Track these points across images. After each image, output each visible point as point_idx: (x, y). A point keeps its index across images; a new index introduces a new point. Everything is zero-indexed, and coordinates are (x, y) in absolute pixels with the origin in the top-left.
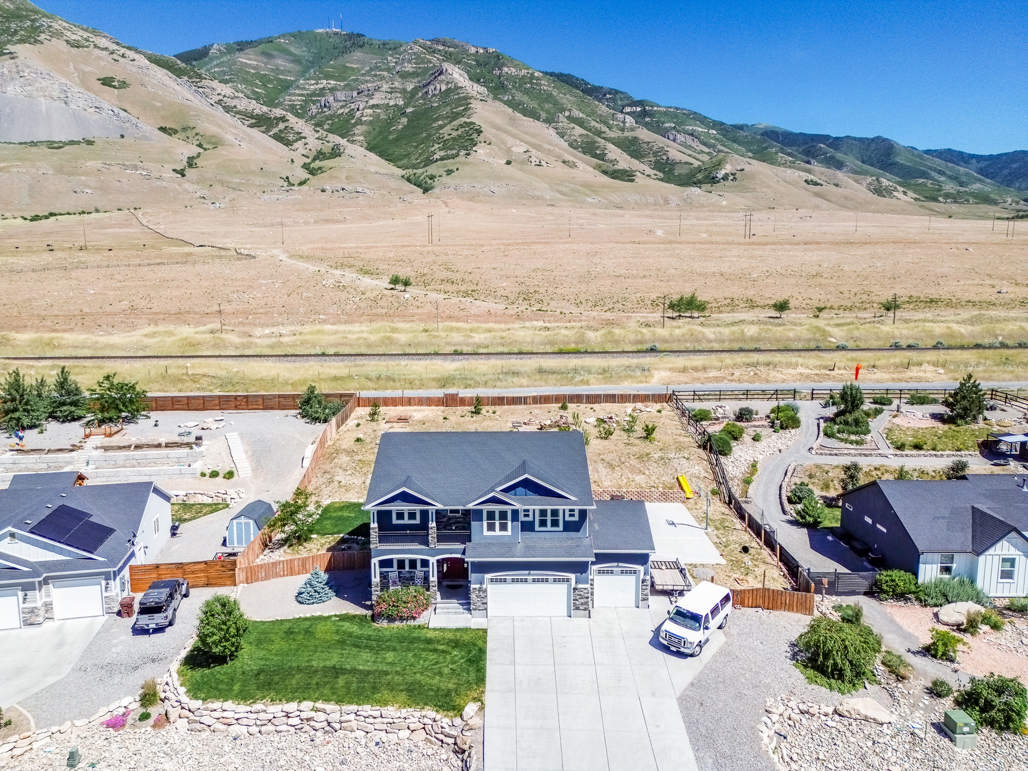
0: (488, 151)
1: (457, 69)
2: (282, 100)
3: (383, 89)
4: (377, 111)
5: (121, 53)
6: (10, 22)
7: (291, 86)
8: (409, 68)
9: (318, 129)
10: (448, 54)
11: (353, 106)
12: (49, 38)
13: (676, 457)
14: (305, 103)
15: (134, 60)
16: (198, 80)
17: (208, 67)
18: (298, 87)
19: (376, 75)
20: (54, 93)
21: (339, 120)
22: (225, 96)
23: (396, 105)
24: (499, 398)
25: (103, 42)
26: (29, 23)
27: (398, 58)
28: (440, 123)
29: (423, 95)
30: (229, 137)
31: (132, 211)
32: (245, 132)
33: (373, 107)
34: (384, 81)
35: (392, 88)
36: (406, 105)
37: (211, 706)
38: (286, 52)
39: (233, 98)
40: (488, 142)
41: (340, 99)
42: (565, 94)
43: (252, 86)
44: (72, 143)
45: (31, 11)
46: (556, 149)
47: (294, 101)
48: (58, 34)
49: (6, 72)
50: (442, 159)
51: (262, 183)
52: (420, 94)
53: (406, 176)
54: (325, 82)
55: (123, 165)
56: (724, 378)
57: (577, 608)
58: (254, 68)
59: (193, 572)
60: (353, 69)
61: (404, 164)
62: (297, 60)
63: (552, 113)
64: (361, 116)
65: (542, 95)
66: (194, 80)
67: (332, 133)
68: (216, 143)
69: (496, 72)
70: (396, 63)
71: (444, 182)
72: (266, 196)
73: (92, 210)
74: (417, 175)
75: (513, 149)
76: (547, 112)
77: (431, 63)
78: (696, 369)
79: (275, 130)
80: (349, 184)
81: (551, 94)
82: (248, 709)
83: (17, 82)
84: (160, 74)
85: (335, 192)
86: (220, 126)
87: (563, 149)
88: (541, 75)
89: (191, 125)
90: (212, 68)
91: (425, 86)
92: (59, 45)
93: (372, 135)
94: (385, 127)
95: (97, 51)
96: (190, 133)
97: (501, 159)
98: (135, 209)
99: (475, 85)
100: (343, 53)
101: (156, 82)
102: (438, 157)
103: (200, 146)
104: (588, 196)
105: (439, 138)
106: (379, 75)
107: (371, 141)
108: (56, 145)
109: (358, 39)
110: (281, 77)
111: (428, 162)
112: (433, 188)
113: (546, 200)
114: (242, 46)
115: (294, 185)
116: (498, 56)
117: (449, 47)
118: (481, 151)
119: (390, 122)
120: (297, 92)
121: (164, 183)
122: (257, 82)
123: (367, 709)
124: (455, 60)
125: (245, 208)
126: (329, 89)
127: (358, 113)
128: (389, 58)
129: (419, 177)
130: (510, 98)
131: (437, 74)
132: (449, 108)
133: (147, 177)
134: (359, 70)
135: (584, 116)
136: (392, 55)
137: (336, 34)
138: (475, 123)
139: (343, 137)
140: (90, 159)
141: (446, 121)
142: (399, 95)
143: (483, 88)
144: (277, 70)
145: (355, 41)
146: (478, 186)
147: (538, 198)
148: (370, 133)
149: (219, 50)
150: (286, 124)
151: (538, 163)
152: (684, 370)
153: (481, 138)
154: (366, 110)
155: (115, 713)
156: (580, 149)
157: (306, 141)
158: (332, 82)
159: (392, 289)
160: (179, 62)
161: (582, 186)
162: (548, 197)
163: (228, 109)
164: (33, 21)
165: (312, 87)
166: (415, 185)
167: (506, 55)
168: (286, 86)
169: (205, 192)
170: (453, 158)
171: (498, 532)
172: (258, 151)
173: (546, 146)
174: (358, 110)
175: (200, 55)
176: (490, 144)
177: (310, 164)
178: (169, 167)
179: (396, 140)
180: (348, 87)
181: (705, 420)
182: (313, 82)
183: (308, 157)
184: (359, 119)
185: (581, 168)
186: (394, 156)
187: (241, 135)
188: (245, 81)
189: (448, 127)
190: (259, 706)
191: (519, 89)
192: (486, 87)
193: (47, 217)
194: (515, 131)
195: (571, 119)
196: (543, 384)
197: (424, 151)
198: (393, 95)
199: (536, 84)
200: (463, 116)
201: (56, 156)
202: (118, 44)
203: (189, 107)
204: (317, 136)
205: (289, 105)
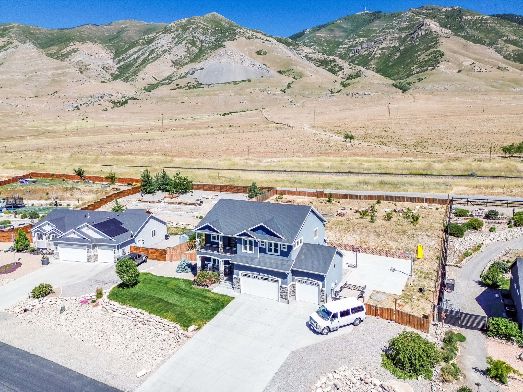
0: (446, 66)
1: (433, 22)
2: (335, 51)
3: (388, 39)
4: (383, 51)
5: (265, 39)
6: (226, 32)
7: (341, 44)
8: (404, 25)
9: (351, 64)
10: (428, 14)
11: (371, 50)
12: (239, 37)
13: (422, 234)
14: (347, 52)
15: (270, 41)
16: (297, 47)
17: (303, 40)
18: (344, 44)
19: (385, 32)
20: (238, 60)
21: (363, 58)
22: (308, 53)
23: (395, 46)
24: (345, 195)
25: (259, 35)
26: (233, 32)
27: (399, 21)
28: (419, 53)
29: (411, 39)
30: (307, 72)
31: (261, 110)
32: (315, 69)
33: (382, 49)
34: (389, 35)
35: (393, 38)
36: (400, 46)
37: (111, 302)
38: (340, 27)
39: (312, 54)
40: (447, 61)
41: (364, 47)
42: (505, 26)
43: (322, 46)
44: (243, 81)
45: (234, 26)
46: (494, 60)
47: (342, 51)
48: (242, 35)
49: (222, 54)
50: (417, 73)
51: (319, 93)
52: (409, 38)
53: (394, 84)
54: (358, 39)
55: (261, 89)
56: (504, 193)
57: (282, 298)
58: (324, 38)
59: (151, 253)
60: (373, 31)
61: (395, 78)
62: (345, 31)
63: (494, 40)
64: (375, 55)
65: (488, 29)
66: (296, 47)
67: (358, 65)
68: (301, 75)
69: (458, 20)
70: (397, 23)
71: (416, 85)
72: (320, 99)
73: (246, 110)
74: (401, 83)
75: (464, 63)
76: (491, 39)
77: (417, 21)
78: (487, 187)
79: (329, 67)
80: (362, 90)
81: (495, 28)
82: (121, 306)
83: (225, 57)
84: (281, 46)
85: (354, 95)
86: (304, 68)
87: (499, 61)
88: (488, 17)
89: (291, 68)
90: (305, 40)
91: (412, 34)
92: (243, 39)
93: (380, 64)
94: (387, 59)
95: (257, 40)
96: (291, 72)
97: (454, 69)
98: (262, 109)
99: (443, 29)
100: (369, 23)
101: (279, 50)
102: (415, 72)
103: (294, 78)
104: (513, 87)
105: (417, 61)
106: (387, 31)
107: (378, 67)
108: (237, 83)
109: (378, 14)
110: (336, 40)
111: (409, 75)
112: (409, 89)
113: (481, 91)
114: (319, 28)
115: (334, 93)
116: (460, 11)
117: (429, 10)
118: (442, 66)
119: (390, 56)
120: (343, 46)
121: (276, 96)
122: (325, 44)
123: (158, 318)
124: (432, 17)
125: (309, 106)
126: (360, 43)
127: (373, 53)
128: (393, 22)
129: (402, 84)
130: (466, 33)
131: (420, 26)
132: (425, 44)
133: (270, 94)
134: (376, 30)
135: (518, 38)
136: (395, 20)
137: (366, 14)
138: (440, 51)
139: (363, 67)
140: (248, 88)
141: (423, 52)
142: (397, 41)
143: (448, 30)
144: (335, 37)
145: (376, 15)
146: (437, 86)
147: (476, 90)
148: (378, 63)
149: (309, 31)
150: (335, 63)
151: (479, 70)
152: (477, 187)
153: (443, 59)
154: (377, 51)
155: (86, 298)
156: (512, 59)
157: (344, 70)
158: (362, 39)
159: (345, 141)
160: (290, 40)
161: (509, 81)
162: (483, 90)
163: (309, 59)
164: (234, 30)
165: (351, 43)
166: (399, 88)
167: (465, 9)
168: (338, 44)
169: (292, 99)
170: (424, 72)
171: (248, 251)
172: (320, 78)
173: (487, 60)
174: (373, 51)
175: (300, 35)
176: (448, 62)
177: (344, 82)
178: (279, 89)
179: (393, 65)
180: (370, 40)
181: (463, 216)
182: (352, 40)
183: (344, 79)
184: (374, 56)
185: (510, 71)
186: (390, 74)
187: (313, 71)
188: (319, 45)
189: (424, 55)
190: (124, 307)
191: (472, 28)
192: (450, 29)
193: (228, 114)
194: (465, 53)
195: (507, 41)
196: (380, 189)
197: (407, 70)
198: (394, 41)
199: (484, 23)
200: (433, 48)
201: (236, 87)
202: (265, 35)
203: (291, 60)
204: (349, 67)
205: (339, 54)
